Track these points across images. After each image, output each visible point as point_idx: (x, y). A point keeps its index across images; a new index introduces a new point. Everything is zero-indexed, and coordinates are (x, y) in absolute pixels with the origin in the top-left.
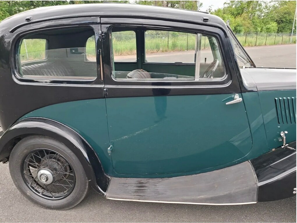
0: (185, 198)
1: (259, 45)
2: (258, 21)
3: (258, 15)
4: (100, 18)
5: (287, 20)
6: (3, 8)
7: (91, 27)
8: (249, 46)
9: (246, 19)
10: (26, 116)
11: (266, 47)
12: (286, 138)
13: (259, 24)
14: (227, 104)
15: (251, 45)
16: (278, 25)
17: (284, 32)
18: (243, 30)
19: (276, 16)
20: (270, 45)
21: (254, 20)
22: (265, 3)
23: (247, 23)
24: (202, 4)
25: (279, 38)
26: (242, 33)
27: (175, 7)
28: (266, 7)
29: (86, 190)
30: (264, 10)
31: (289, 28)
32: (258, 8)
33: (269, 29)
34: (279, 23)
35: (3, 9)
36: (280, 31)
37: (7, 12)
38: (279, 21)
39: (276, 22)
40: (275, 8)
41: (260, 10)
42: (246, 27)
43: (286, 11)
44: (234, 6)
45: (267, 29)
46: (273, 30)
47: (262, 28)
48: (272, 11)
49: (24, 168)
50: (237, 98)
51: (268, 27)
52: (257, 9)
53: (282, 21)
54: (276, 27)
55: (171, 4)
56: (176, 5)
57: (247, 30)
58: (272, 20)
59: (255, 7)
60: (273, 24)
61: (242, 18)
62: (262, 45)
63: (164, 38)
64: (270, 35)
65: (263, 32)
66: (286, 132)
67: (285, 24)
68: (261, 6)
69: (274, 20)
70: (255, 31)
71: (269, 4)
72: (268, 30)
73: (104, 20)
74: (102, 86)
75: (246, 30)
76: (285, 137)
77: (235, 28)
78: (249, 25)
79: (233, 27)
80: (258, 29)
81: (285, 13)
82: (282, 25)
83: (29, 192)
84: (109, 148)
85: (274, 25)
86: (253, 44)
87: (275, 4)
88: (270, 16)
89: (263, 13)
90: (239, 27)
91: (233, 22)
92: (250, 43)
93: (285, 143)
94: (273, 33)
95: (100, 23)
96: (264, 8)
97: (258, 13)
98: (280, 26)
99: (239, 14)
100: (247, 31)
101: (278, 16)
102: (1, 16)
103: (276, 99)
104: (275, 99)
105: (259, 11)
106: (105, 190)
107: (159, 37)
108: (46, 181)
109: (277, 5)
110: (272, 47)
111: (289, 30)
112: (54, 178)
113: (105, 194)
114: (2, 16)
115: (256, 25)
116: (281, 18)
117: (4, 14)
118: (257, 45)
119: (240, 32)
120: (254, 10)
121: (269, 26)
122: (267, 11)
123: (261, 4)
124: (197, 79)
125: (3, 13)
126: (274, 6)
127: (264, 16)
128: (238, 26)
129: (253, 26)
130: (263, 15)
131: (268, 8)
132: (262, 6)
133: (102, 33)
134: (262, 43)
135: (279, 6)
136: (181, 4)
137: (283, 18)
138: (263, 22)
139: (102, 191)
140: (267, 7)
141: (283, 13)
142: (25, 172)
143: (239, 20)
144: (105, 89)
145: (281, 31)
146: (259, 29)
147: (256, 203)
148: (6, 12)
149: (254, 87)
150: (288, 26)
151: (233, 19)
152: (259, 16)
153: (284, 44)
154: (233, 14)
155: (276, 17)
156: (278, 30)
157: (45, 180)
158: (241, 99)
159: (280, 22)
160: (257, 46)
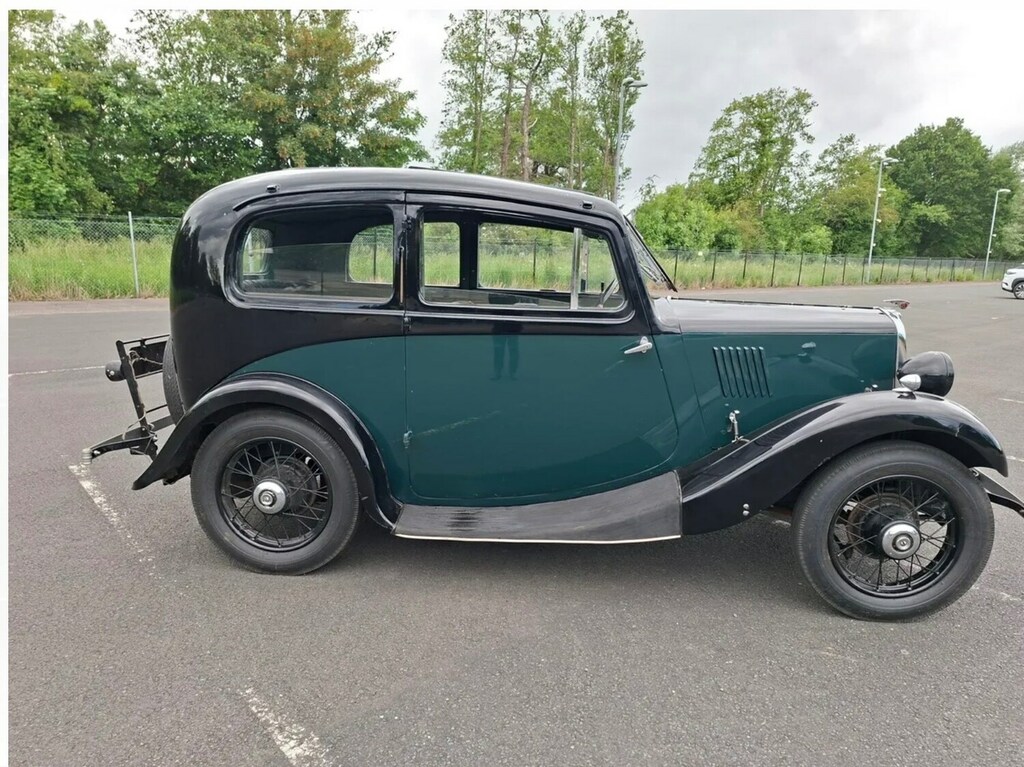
0: (550, 531)
1: (783, 285)
2: (779, 221)
3: (780, 206)
4: (405, 193)
5: (857, 222)
6: (71, 152)
7: (389, 209)
8: (754, 286)
9: (748, 217)
10: (244, 370)
11: (800, 290)
12: (738, 424)
13: (782, 231)
14: (626, 352)
15: (758, 283)
16: (834, 234)
17: (849, 254)
18: (740, 244)
19: (827, 211)
20: (811, 286)
21: (769, 219)
22: (798, 175)
23: (750, 225)
24: (627, 171)
25: (835, 269)
26: (737, 252)
27: (557, 174)
28: (802, 186)
29: (353, 526)
30: (795, 193)
31: (863, 244)
32: (780, 188)
33: (808, 243)
34: (835, 230)
35: (72, 155)
36: (838, 249)
37: (82, 163)
38: (836, 224)
39: (828, 225)
40: (825, 189)
41: (784, 193)
42: (746, 236)
43: (853, 198)
44: (717, 181)
45: (804, 243)
46: (821, 248)
47: (792, 240)
48: (816, 197)
49: (223, 484)
50: (645, 344)
51: (807, 240)
52: (777, 189)
53: (844, 224)
54: (829, 239)
55: (546, 168)
56: (560, 170)
57: (751, 243)
58: (819, 220)
59: (771, 186)
60: (821, 232)
61: (736, 213)
62: (788, 286)
63: (523, 254)
64: (811, 261)
65: (794, 252)
66: (737, 412)
67: (851, 232)
68: (786, 184)
69: (822, 220)
70: (772, 246)
71: (810, 179)
72: (808, 247)
73: (412, 197)
74: (400, 313)
75: (746, 244)
76: (736, 422)
77: (716, 237)
78: (754, 232)
79: (713, 235)
80: (781, 242)
81: (852, 205)
82: (844, 235)
83: (228, 536)
84: (406, 435)
85: (821, 234)
86: (764, 281)
87: (825, 180)
88: (813, 211)
89: (792, 201)
90: (727, 235)
91: (713, 221)
92: (757, 278)
93: (737, 433)
94: (821, 254)
95: (405, 203)
96: (796, 189)
97: (779, 200)
98: (839, 236)
99: (730, 201)
100: (749, 246)
101: (833, 212)
102: (65, 173)
103: (716, 348)
104: (714, 351)
105: (782, 195)
106: (394, 519)
107: (509, 252)
108: (271, 506)
109: (831, 182)
110: (817, 290)
111: (862, 248)
112: (287, 498)
113: (394, 527)
114: (68, 174)
115: (775, 232)
116: (840, 216)
117: (73, 171)
118: (776, 283)
119: (730, 247)
120: (770, 193)
121: (808, 236)
122: (804, 197)
123: (788, 178)
124: (574, 306)
125: (71, 167)
126: (821, 185)
127: (795, 210)
128: (726, 232)
129: (767, 234)
130: (794, 205)
131: (807, 189)
132: (792, 185)
133: (408, 218)
134: (790, 280)
135: (836, 185)
136: (572, 168)
137: (847, 217)
138: (793, 225)
139: (387, 521)
140: (804, 187)
141: (845, 203)
142: (223, 491)
143: (727, 216)
144: (406, 319)
145: (841, 250)
146: (783, 243)
147: (679, 536)
148: (79, 163)
149: (675, 327)
150: (860, 239)
151: (709, 214)
152: (784, 210)
153: (850, 284)
154: (711, 200)
155: (827, 213)
156: (834, 247)
157: (269, 503)
158: (651, 344)
159: (839, 225)
160: (776, 287)
